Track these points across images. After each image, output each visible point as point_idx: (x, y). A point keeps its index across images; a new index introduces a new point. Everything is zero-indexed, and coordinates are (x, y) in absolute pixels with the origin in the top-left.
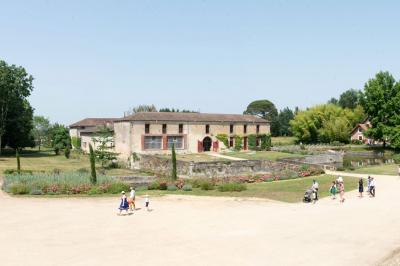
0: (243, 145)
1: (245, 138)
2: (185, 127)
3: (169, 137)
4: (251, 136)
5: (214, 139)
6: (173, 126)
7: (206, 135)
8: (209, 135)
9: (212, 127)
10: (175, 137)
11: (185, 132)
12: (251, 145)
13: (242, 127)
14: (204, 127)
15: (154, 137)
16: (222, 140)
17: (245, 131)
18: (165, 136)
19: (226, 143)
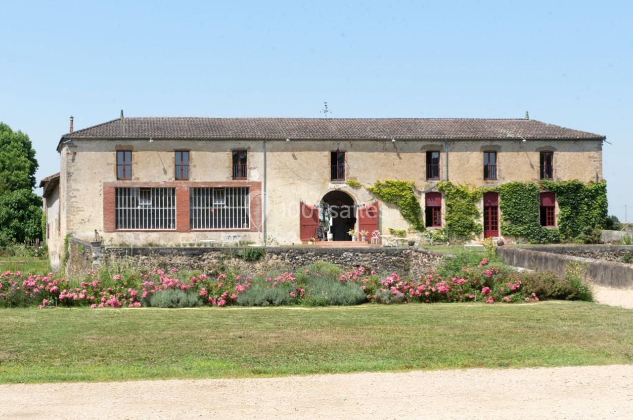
0: (480, 222)
1: (490, 197)
2: (255, 159)
3: (198, 192)
4: (516, 189)
5: (362, 199)
6: (210, 156)
7: (332, 186)
8: (343, 186)
9: (354, 161)
10: (218, 192)
11: (254, 175)
12: (515, 220)
13: (476, 159)
14: (324, 158)
15: (145, 192)
16: (392, 200)
17: (489, 172)
18: (183, 187)
19: (410, 211)
